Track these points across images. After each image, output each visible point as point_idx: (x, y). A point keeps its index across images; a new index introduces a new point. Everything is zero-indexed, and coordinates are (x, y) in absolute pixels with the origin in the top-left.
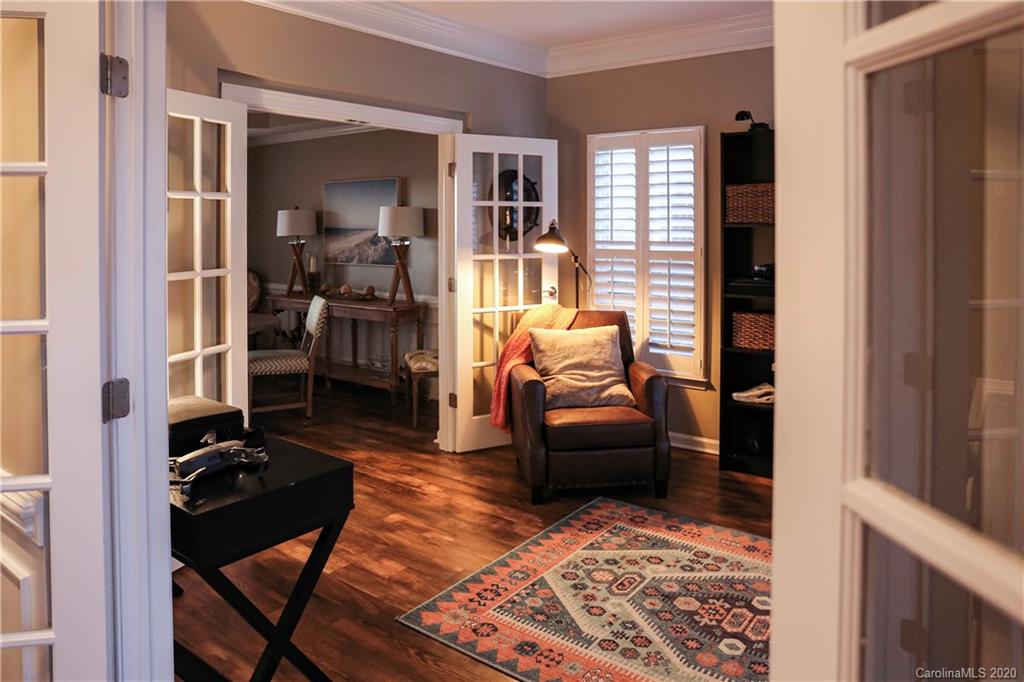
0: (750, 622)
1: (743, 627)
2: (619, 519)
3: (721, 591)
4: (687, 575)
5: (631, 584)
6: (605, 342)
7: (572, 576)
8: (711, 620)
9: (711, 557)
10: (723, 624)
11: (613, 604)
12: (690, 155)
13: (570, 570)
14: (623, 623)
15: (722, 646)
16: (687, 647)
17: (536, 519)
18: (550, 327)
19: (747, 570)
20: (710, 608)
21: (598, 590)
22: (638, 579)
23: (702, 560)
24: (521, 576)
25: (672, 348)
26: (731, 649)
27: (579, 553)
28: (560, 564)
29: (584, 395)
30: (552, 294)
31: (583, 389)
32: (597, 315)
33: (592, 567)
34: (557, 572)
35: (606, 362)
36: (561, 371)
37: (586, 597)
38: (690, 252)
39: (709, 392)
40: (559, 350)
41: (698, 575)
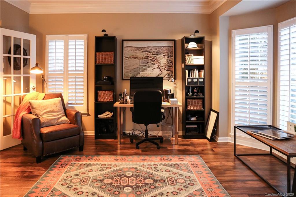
0: (128, 180)
1: (127, 183)
2: (72, 161)
3: (115, 174)
4: (103, 172)
5: (87, 180)
6: (58, 103)
7: (65, 184)
8: (117, 184)
9: (107, 165)
10: (121, 184)
11: (85, 189)
12: (83, 43)
13: (63, 182)
14: (91, 194)
15: (125, 190)
16: (115, 194)
17: (41, 168)
18: (36, 99)
19: (119, 166)
20: (115, 180)
21: (77, 186)
22: (89, 178)
23: (105, 167)
24: (45, 190)
25: (76, 104)
26: (128, 190)
27: (63, 176)
28: (59, 181)
29: (53, 121)
30: (33, 89)
31: (52, 119)
32: (52, 95)
33: (71, 179)
34: (59, 184)
35: (59, 110)
36: (43, 114)
37: (74, 190)
38: (82, 74)
39: (88, 116)
40: (42, 107)
41: (106, 171)
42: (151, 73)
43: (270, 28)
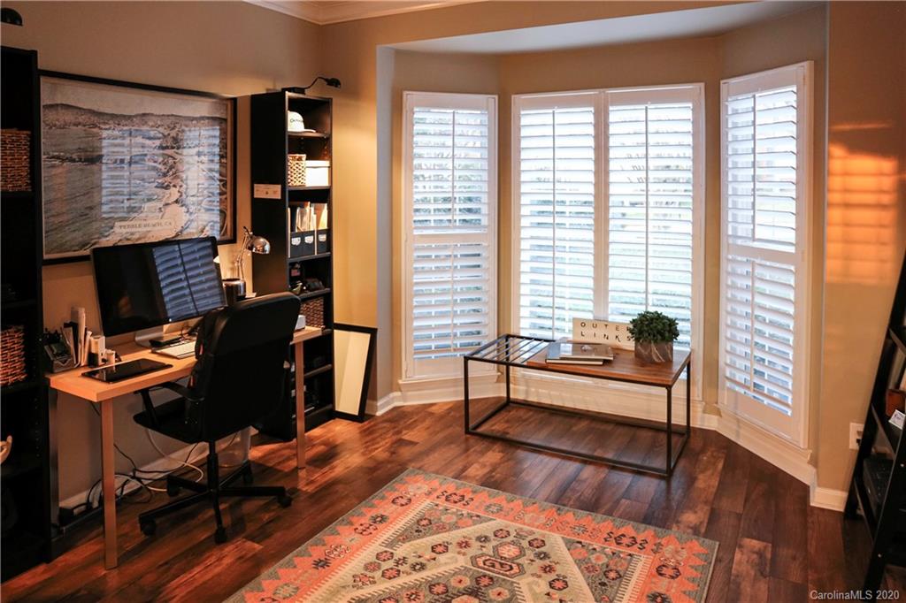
42: (154, 225)
43: (492, 101)
